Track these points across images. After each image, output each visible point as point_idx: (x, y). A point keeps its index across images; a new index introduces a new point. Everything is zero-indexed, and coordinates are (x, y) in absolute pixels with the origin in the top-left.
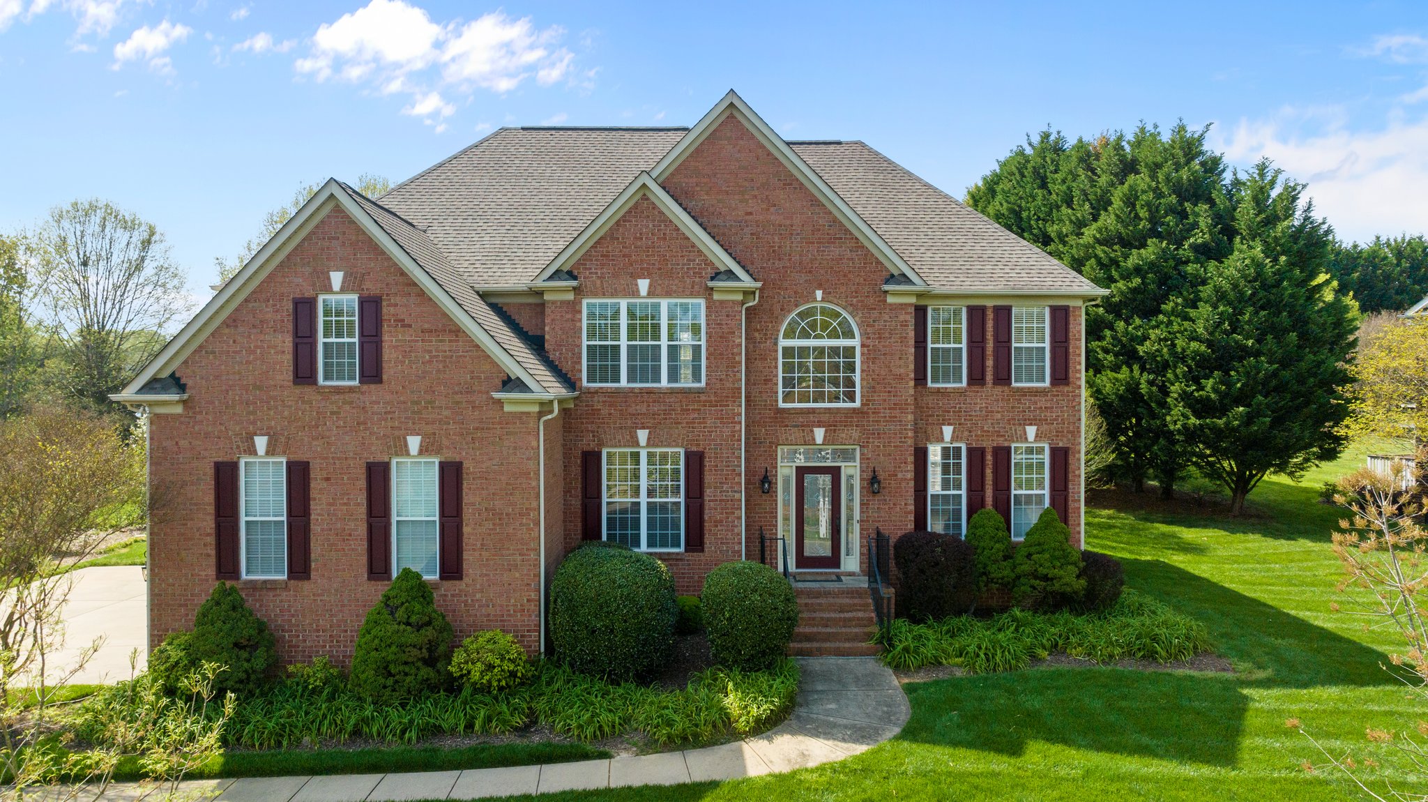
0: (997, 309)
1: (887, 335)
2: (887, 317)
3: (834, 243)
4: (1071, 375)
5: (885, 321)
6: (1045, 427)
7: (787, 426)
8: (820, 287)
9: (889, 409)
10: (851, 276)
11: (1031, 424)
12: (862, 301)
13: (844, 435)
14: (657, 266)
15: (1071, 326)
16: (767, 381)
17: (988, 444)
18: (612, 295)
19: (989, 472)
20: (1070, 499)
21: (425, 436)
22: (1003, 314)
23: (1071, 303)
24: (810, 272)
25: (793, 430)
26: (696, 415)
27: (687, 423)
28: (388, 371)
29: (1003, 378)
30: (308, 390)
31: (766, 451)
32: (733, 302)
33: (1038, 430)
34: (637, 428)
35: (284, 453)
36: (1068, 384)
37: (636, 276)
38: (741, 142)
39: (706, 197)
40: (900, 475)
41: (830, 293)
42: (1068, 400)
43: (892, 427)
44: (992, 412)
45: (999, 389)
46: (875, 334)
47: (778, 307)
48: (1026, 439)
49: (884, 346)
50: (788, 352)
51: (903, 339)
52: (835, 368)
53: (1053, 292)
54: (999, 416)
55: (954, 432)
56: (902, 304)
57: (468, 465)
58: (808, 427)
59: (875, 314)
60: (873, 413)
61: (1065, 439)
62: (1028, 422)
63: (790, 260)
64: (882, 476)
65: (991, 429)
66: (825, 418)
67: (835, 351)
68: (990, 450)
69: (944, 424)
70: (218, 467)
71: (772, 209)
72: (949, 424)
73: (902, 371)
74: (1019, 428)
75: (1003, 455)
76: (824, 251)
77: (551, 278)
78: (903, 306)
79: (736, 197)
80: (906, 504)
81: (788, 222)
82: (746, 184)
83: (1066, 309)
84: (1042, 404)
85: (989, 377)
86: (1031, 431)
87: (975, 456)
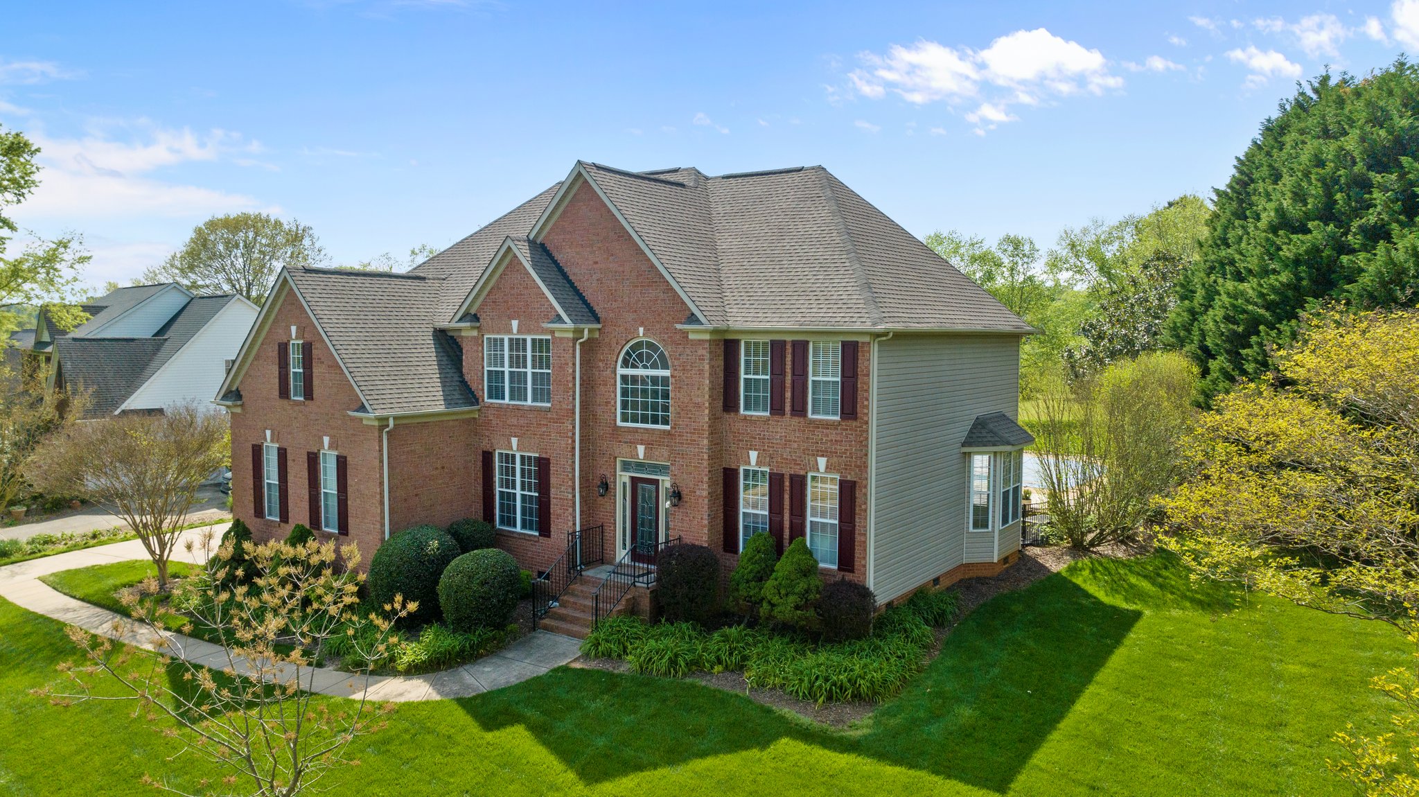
0: (794, 343)
1: (689, 367)
2: (688, 351)
3: (652, 286)
4: (859, 409)
5: (687, 355)
6: (835, 459)
7: (620, 442)
8: (642, 324)
9: (690, 433)
10: (663, 315)
11: (823, 456)
12: (671, 337)
13: (657, 453)
14: (523, 310)
15: (860, 361)
16: (607, 403)
17: (787, 471)
18: (498, 333)
19: (787, 497)
20: (857, 532)
21: (332, 437)
22: (800, 348)
23: (860, 339)
24: (635, 311)
25: (625, 445)
26: (545, 429)
27: (540, 435)
28: (317, 392)
29: (799, 410)
30: (285, 402)
31: (607, 461)
32: (567, 338)
33: (828, 461)
34: (512, 436)
35: (278, 442)
36: (855, 419)
37: (511, 318)
38: (591, 203)
39: (569, 250)
40: (698, 493)
41: (649, 330)
42: (856, 435)
43: (692, 449)
44: (790, 441)
45: (796, 420)
46: (680, 366)
47: (614, 341)
48: (818, 469)
49: (686, 377)
50: (624, 378)
51: (701, 371)
52: (655, 393)
53: (845, 328)
54: (795, 445)
55: (758, 457)
56: (699, 340)
57: (349, 459)
58: (633, 443)
59: (680, 349)
60: (679, 436)
61: (853, 473)
62: (820, 453)
63: (622, 301)
64: (684, 492)
65: (789, 457)
66: (646, 437)
67: (655, 380)
68: (788, 477)
69: (751, 449)
70: (254, 446)
71: (611, 258)
72: (755, 450)
73: (699, 400)
74: (812, 459)
75: (799, 484)
76: (645, 293)
77: (460, 320)
78: (701, 341)
79: (588, 249)
80: (702, 519)
81: (621, 269)
82: (594, 238)
83: (855, 345)
84: (833, 437)
85: (788, 408)
86: (822, 462)
87: (776, 481)
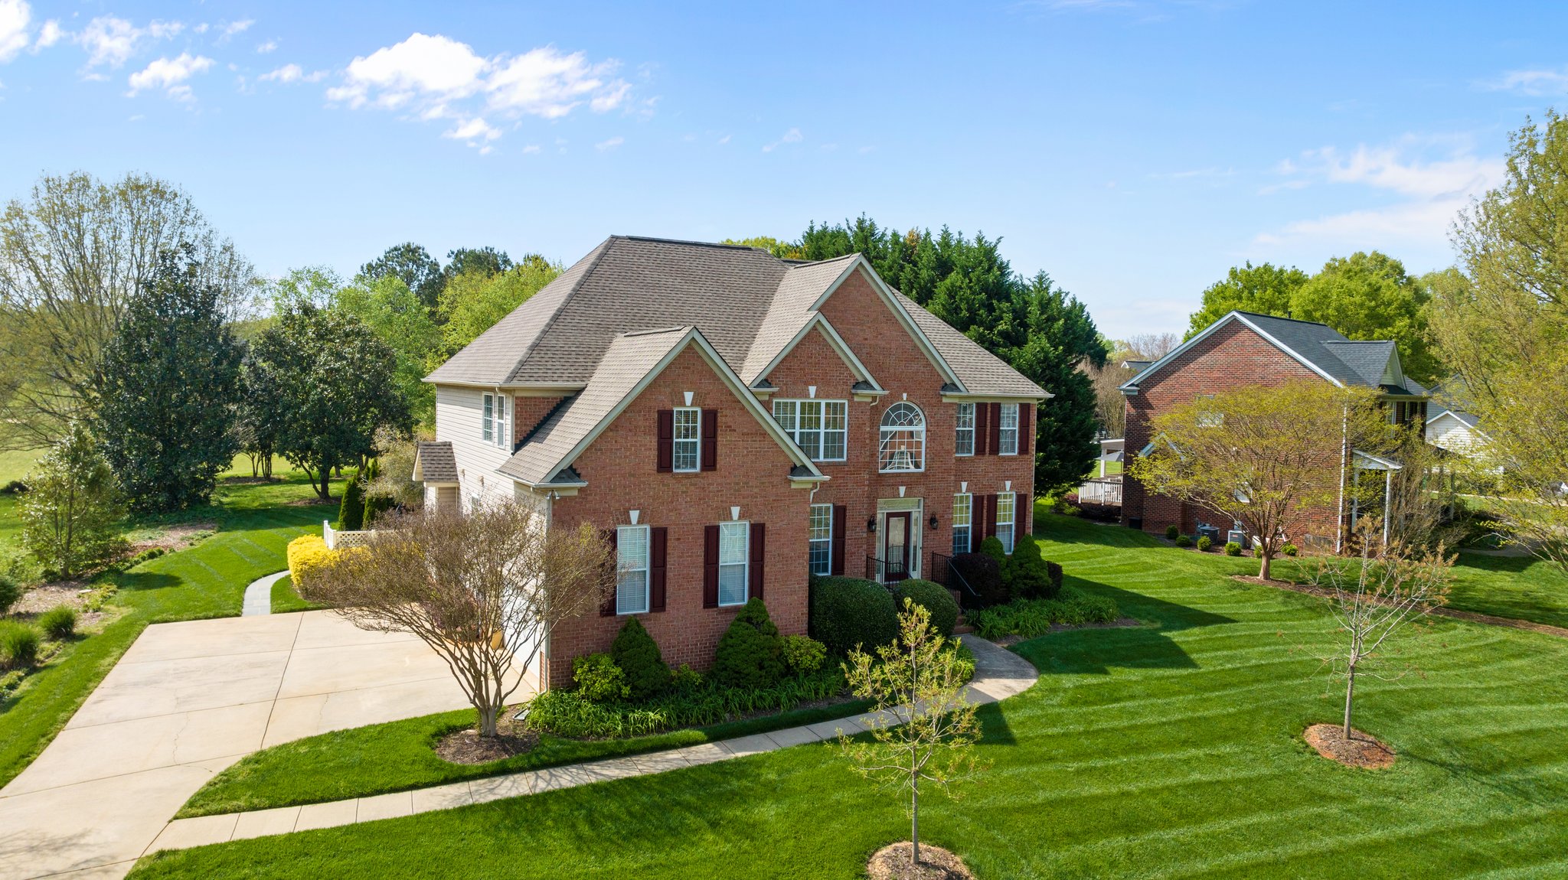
0: (993, 405)
1: (940, 424)
2: (942, 412)
4: (1029, 447)
5: (940, 414)
6: (1016, 481)
7: (884, 486)
8: (904, 393)
9: (941, 473)
10: (922, 384)
12: (928, 401)
13: (916, 491)
14: (821, 377)
15: (1030, 416)
16: (873, 455)
17: (985, 493)
18: (791, 396)
19: (985, 511)
21: (742, 506)
22: (997, 408)
23: (1031, 402)
24: (899, 380)
25: (888, 488)
26: (842, 481)
27: (836, 486)
28: (721, 461)
29: (995, 450)
30: (666, 476)
31: (871, 503)
32: (865, 403)
33: (1011, 483)
35: (649, 522)
36: (1026, 453)
37: (807, 384)
40: (946, 517)
41: (910, 395)
42: (1029, 464)
43: (942, 485)
44: (987, 472)
45: (992, 457)
46: (934, 423)
48: (1005, 489)
50: (884, 433)
51: (950, 426)
52: (910, 445)
54: (991, 475)
55: (967, 486)
56: (950, 403)
57: (769, 525)
58: (897, 486)
59: (935, 409)
60: (930, 475)
61: (1025, 489)
62: (1007, 479)
63: (889, 372)
65: (987, 484)
66: (905, 479)
67: (911, 434)
68: (986, 497)
69: (962, 481)
71: (880, 337)
72: (965, 481)
73: (949, 447)
74: (1001, 483)
75: (993, 500)
76: (908, 367)
81: (889, 346)
82: (866, 318)
83: (1028, 406)
84: (1014, 467)
85: (987, 450)
86: (1008, 484)
87: (978, 501)
